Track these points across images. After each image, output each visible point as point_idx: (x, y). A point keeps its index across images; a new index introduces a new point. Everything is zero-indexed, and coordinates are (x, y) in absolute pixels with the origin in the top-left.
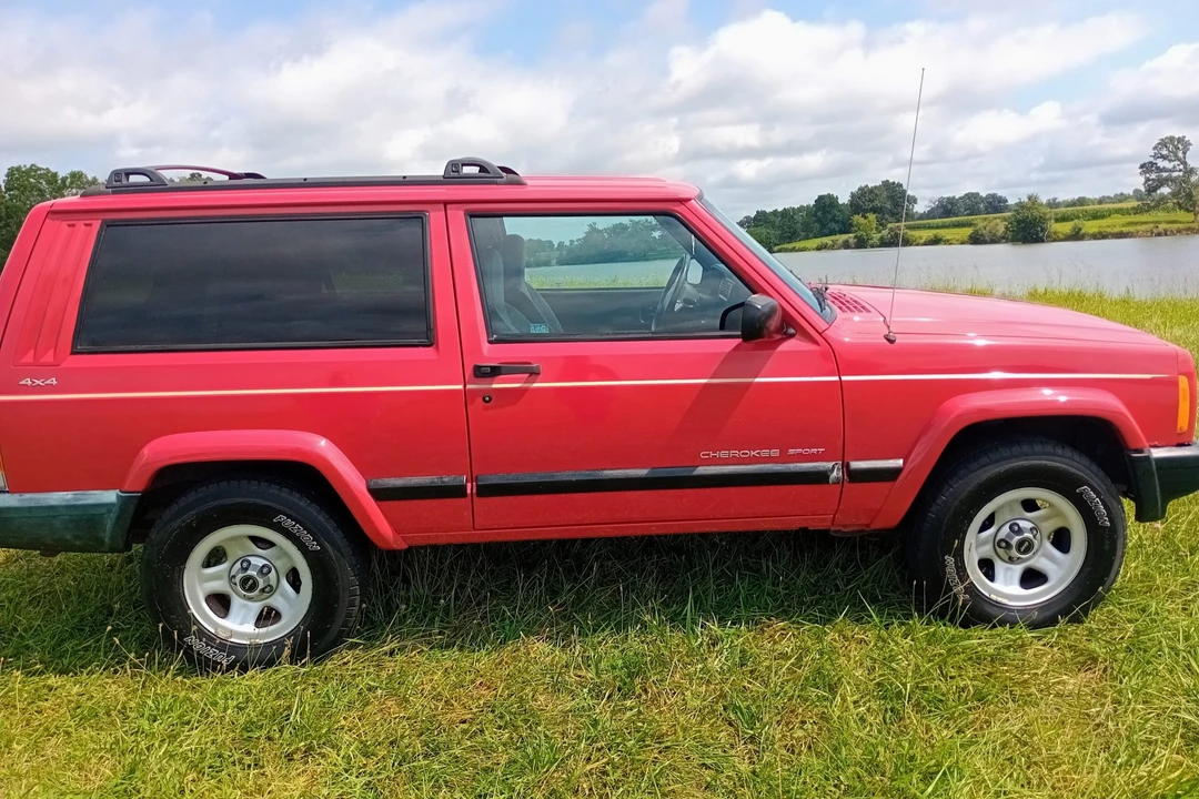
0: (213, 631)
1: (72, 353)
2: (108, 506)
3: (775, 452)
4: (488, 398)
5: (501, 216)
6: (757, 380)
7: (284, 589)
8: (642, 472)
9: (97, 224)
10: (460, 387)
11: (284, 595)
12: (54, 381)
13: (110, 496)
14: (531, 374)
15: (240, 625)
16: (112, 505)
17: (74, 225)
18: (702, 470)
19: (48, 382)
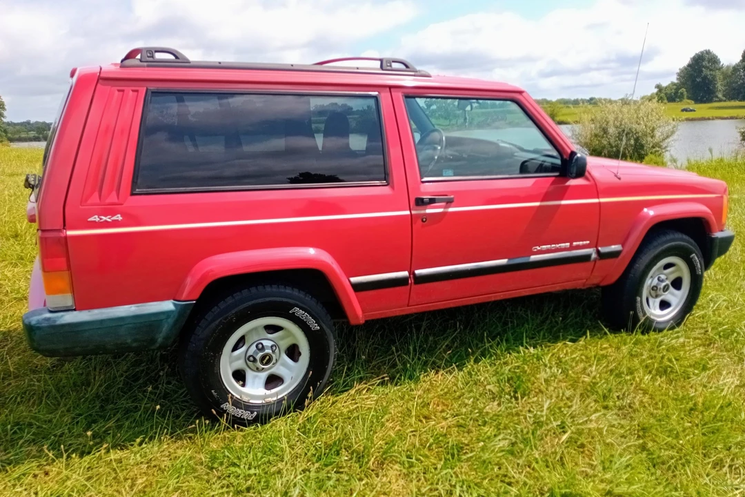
0: (239, 397)
1: (132, 194)
2: (167, 314)
3: (568, 244)
4: (426, 219)
5: (414, 97)
6: (564, 202)
7: (284, 360)
8: (504, 261)
9: (143, 90)
10: (408, 213)
11: (285, 365)
12: (119, 217)
13: (168, 305)
14: (447, 203)
15: (254, 391)
16: (171, 312)
17: (123, 91)
18: (534, 258)
19: (115, 218)
